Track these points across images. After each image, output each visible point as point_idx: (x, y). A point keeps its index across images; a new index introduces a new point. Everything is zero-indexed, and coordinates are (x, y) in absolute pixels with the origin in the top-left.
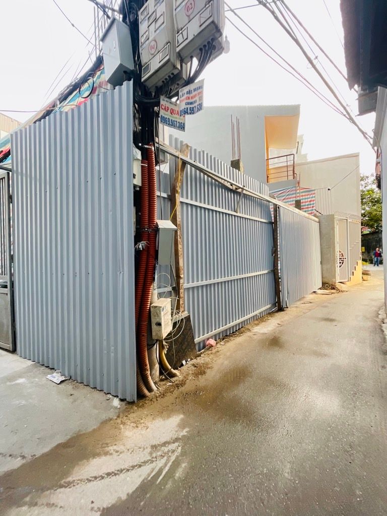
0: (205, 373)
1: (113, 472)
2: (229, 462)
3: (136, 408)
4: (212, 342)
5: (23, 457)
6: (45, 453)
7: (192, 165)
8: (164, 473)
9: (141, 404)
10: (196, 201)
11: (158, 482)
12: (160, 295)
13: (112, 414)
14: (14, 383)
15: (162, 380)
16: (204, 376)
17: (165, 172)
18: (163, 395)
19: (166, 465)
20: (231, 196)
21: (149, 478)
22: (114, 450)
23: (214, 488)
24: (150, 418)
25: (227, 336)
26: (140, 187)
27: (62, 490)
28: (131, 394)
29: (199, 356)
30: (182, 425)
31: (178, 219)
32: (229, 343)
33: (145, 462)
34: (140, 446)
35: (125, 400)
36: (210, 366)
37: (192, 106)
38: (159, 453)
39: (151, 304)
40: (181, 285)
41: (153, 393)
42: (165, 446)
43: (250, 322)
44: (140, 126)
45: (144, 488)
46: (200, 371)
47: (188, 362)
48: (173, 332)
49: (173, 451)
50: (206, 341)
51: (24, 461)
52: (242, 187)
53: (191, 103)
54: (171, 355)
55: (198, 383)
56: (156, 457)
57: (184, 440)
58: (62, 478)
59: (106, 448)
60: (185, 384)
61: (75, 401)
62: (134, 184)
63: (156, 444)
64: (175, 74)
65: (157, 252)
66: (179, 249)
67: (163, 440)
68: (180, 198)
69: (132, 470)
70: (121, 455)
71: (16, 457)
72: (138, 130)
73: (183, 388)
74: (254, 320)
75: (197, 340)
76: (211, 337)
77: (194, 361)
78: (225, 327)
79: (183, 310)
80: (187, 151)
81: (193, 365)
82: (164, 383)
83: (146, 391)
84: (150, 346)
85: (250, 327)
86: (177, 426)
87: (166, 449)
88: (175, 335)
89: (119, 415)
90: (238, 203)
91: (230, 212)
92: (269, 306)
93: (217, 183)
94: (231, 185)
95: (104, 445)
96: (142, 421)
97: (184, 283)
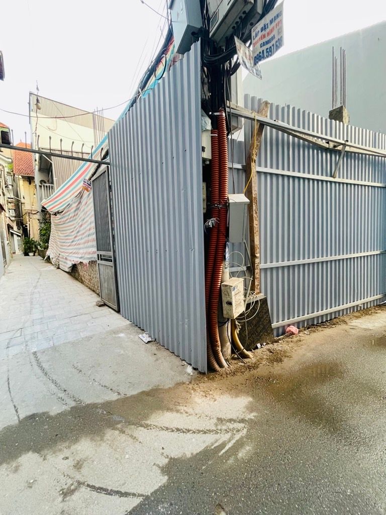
0: (281, 361)
1: (181, 429)
2: (301, 464)
3: (206, 379)
4: (294, 329)
5: (119, 394)
6: (133, 395)
7: (273, 126)
8: (227, 448)
9: (211, 377)
10: (278, 168)
11: (220, 454)
12: (232, 274)
13: (185, 379)
14: (117, 336)
15: (233, 358)
16: (280, 364)
17: (239, 140)
18: (234, 373)
19: (230, 441)
20: (326, 157)
21: (213, 447)
22: (184, 410)
23: (279, 484)
24: (219, 392)
25: (313, 325)
26: (210, 161)
27: (143, 428)
28: (203, 365)
29: (277, 341)
30: (250, 408)
31: (253, 191)
32: (315, 334)
33: (210, 431)
34: (207, 414)
35: (197, 369)
36: (288, 354)
37: (268, 46)
38: (224, 427)
39: (222, 282)
40: (256, 265)
41: (224, 369)
42: (231, 423)
43: (347, 313)
44: (209, 93)
45: (207, 454)
46: (277, 358)
47: (263, 346)
48: (246, 313)
49: (238, 431)
50: (286, 327)
51: (119, 397)
52: (343, 142)
53: (268, 42)
54: (244, 335)
55: (272, 370)
56: (221, 430)
57: (252, 423)
58: (142, 419)
59: (178, 407)
60: (257, 367)
61: (157, 360)
62: (203, 158)
63: (222, 418)
64: (247, 12)
65: (227, 229)
66: (255, 225)
67: (229, 417)
68: (257, 167)
69: (198, 433)
70: (189, 417)
71: (114, 392)
72: (207, 98)
73: (255, 371)
74: (354, 311)
75: (275, 325)
76: (293, 324)
77: (270, 346)
78: (311, 315)
79: (258, 291)
80: (266, 109)
81: (269, 350)
82: (236, 362)
83: (217, 366)
84: (222, 323)
85: (346, 319)
86: (244, 408)
87: (231, 426)
88: (248, 317)
89: (191, 381)
90: (336, 164)
91: (324, 178)
92: (379, 296)
93: (306, 143)
94: (328, 143)
95: (176, 404)
96: (211, 393)
97: (260, 263)
